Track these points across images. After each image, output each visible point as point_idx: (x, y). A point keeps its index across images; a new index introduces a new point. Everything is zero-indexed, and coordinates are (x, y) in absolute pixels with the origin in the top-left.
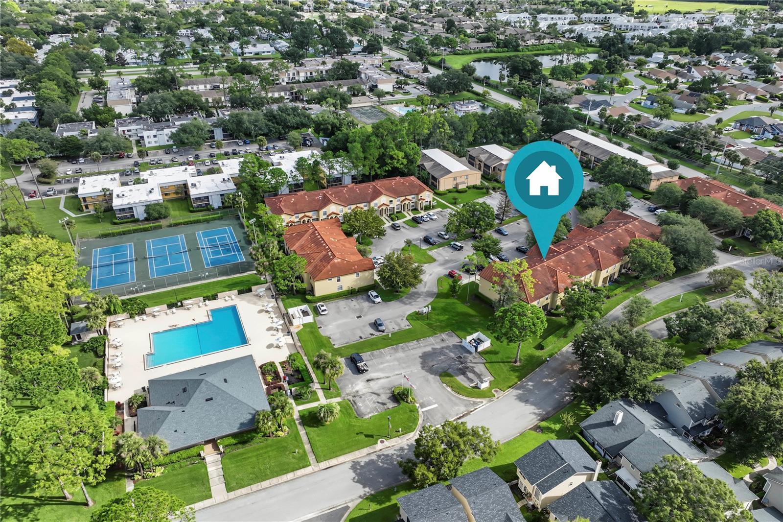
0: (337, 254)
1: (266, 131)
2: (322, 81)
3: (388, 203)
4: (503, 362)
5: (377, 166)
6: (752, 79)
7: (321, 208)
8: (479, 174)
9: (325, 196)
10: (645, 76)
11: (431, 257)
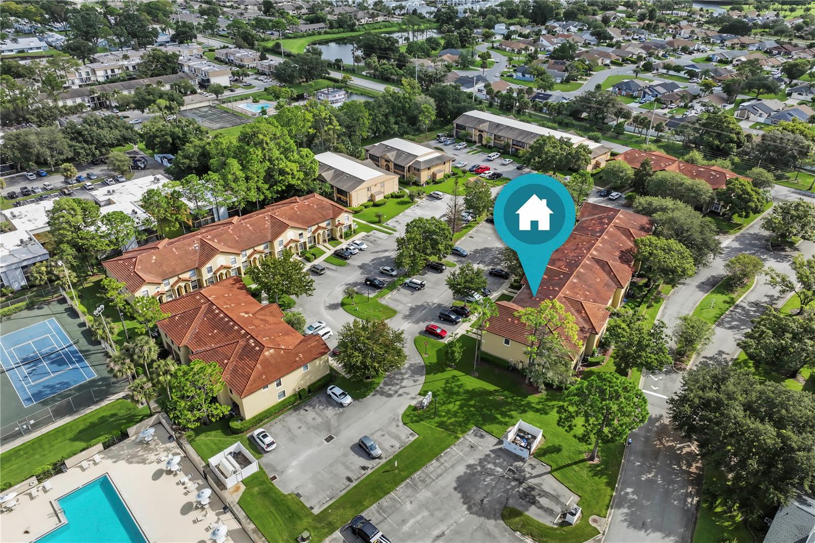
0: (264, 340)
1: (70, 155)
2: (130, 79)
3: (297, 238)
4: (576, 463)
5: (267, 186)
6: (594, 45)
7: (203, 263)
8: (396, 179)
9: (203, 243)
10: (498, 49)
11: (387, 308)
